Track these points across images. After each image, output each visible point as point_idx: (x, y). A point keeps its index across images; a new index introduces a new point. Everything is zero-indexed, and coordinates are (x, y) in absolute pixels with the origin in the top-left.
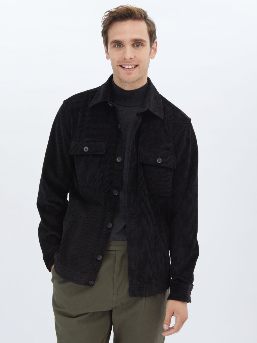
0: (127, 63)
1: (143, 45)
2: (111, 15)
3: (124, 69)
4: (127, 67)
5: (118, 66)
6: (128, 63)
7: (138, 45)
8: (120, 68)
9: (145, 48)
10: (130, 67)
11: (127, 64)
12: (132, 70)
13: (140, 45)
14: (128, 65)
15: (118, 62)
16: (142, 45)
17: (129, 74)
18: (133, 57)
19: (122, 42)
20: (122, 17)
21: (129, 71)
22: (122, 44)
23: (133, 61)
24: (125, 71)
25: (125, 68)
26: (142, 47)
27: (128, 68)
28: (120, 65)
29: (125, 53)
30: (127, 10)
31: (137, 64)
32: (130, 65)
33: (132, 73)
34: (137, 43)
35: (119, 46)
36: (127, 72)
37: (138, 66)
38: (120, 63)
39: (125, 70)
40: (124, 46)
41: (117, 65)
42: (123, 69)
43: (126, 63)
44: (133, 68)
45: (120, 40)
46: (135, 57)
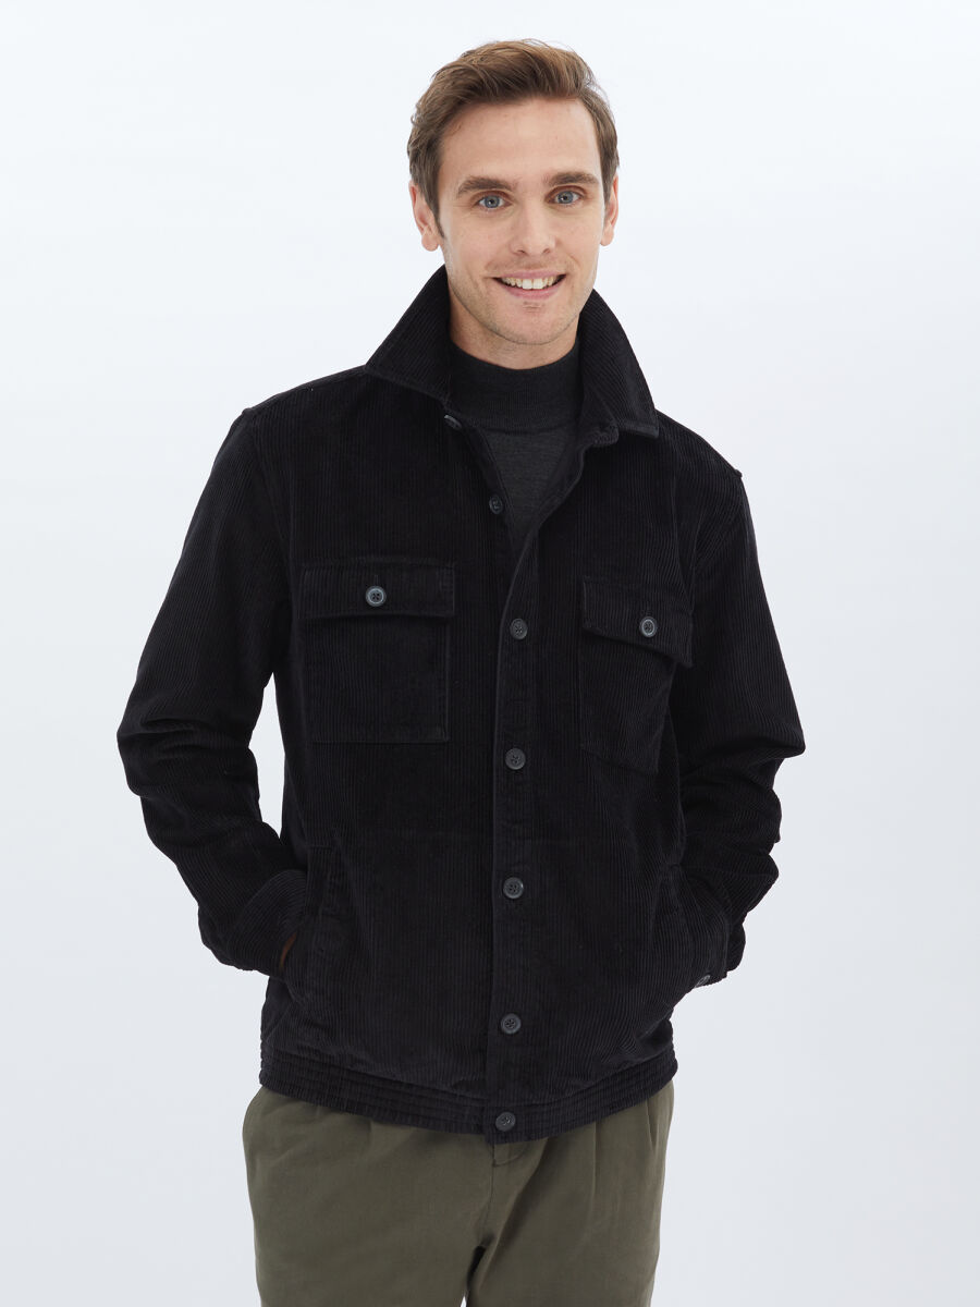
0: (529, 267)
1: (584, 196)
2: (460, 82)
3: (516, 290)
4: (527, 284)
5: (489, 280)
6: (533, 270)
7: (565, 198)
8: (496, 287)
9: (591, 207)
10: (539, 284)
11: (531, 271)
12: (547, 296)
13: (575, 197)
14: (532, 277)
15: (488, 265)
16: (581, 197)
17: (532, 310)
18: (552, 244)
19: (509, 188)
20: (507, 87)
21: (534, 301)
22: (506, 195)
23: (553, 258)
24: (520, 300)
25: (516, 286)
26: (581, 203)
27: (532, 290)
28: (498, 276)
29: (520, 229)
30: (528, 59)
31: (562, 272)
32: (539, 277)
33: (543, 305)
34: (564, 190)
35: (492, 203)
36: (526, 303)
37: (568, 278)
38: (496, 267)
39: (518, 295)
40: (515, 201)
41: (485, 278)
42: (512, 293)
43: (524, 271)
44: (547, 286)
45: (500, 178)
46: (558, 243)
